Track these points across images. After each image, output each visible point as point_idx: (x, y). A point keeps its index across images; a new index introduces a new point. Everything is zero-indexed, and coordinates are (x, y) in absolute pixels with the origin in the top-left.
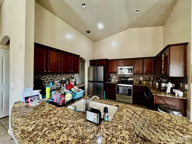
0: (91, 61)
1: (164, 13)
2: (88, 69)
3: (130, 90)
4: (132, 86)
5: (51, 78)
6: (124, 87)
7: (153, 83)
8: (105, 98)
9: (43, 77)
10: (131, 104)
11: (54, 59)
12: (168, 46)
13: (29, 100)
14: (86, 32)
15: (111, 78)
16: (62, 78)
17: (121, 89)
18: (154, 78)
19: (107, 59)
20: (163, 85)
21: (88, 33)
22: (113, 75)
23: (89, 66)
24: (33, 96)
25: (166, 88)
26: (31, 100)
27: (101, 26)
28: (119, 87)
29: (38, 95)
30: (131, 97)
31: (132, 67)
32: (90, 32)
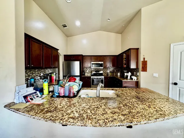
0: (65, 55)
1: (124, 26)
2: (62, 63)
4: (103, 77)
5: (29, 74)
6: (97, 78)
7: (116, 74)
12: (130, 49)
13: (29, 98)
14: (62, 25)
15: (85, 72)
16: (40, 73)
17: (96, 80)
18: (116, 71)
19: (82, 55)
20: (126, 74)
21: (64, 27)
22: (86, 70)
24: (31, 94)
25: (127, 76)
27: (78, 23)
28: (94, 79)
29: (36, 92)
31: (103, 63)
32: (66, 26)
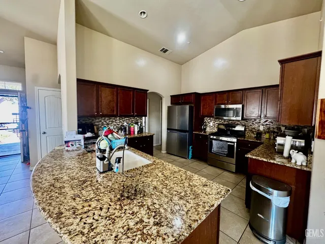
0: (172, 97)
2: (167, 109)
3: (231, 148)
4: (235, 140)
5: (108, 122)
6: (221, 140)
8: (191, 158)
9: (97, 120)
10: (232, 172)
11: (107, 97)
13: (70, 144)
14: (161, 51)
15: (206, 125)
16: (122, 122)
17: (216, 144)
19: (195, 93)
20: (279, 140)
21: (164, 52)
22: (209, 121)
23: (170, 105)
24: (74, 141)
26: (71, 145)
27: (182, 38)
28: (213, 141)
29: (80, 140)
30: (234, 160)
32: (167, 50)
